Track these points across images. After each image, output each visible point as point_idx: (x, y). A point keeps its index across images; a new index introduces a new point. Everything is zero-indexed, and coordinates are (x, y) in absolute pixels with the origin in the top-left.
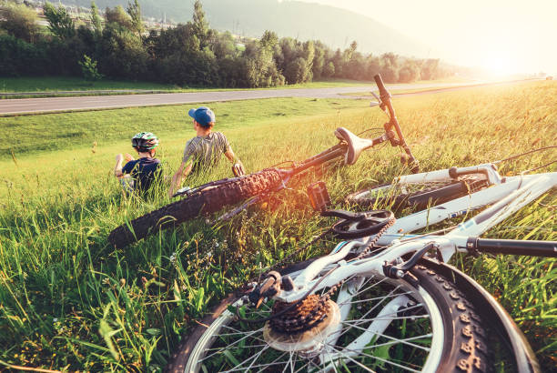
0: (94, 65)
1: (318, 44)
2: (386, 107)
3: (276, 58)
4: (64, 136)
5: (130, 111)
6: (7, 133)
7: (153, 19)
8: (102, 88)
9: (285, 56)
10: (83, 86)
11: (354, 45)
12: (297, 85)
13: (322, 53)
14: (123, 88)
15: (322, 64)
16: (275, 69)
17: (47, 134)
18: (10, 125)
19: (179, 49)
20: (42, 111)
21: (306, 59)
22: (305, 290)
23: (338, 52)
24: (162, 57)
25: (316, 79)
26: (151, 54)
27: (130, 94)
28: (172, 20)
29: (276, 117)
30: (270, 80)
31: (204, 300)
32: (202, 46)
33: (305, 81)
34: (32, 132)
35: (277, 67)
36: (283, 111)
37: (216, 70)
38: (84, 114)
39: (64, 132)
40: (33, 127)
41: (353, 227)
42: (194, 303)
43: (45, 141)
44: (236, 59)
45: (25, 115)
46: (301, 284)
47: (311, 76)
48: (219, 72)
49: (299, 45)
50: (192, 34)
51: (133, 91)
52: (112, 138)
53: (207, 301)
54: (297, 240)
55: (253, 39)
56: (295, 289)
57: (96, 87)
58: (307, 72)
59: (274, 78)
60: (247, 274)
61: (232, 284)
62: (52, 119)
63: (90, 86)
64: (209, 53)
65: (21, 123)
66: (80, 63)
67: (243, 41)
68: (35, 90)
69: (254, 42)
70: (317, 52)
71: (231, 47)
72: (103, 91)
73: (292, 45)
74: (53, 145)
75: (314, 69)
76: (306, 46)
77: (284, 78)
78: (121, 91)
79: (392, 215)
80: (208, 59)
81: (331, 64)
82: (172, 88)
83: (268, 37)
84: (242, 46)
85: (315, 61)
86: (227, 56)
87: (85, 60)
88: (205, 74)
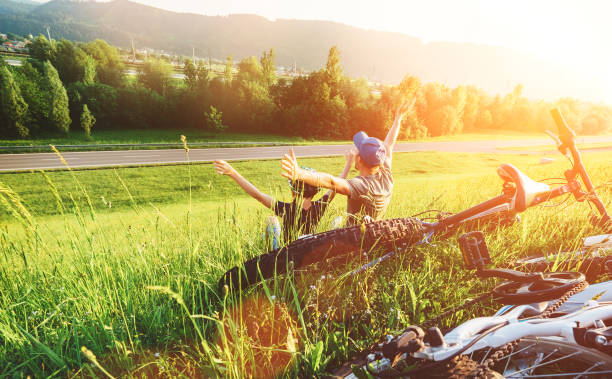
0: (218, 116)
1: (471, 90)
2: (568, 149)
3: (418, 106)
4: (181, 190)
5: (249, 165)
6: (129, 184)
7: (283, 68)
8: (224, 139)
9: (429, 103)
10: (205, 138)
11: (518, 89)
12: (442, 138)
13: (477, 99)
14: (245, 140)
15: (475, 112)
16: (416, 119)
17: (165, 186)
18: (132, 176)
19: (307, 98)
20: (164, 163)
21: (455, 107)
22: (459, 347)
23: (497, 99)
24: (289, 108)
25: (466, 129)
26: (277, 104)
27: (252, 146)
28: (302, 69)
29: (414, 175)
30: (409, 131)
31: (323, 359)
32: (333, 95)
33: (453, 133)
34: (152, 183)
35: (418, 116)
36: (423, 168)
37: (347, 120)
38: (203, 166)
39: (182, 185)
40: (154, 178)
41: (524, 289)
42: (310, 359)
43: (163, 194)
44: (370, 108)
45: (148, 166)
46: (453, 341)
47: (461, 126)
48: (349, 122)
49: (447, 90)
50: (322, 83)
51: (255, 143)
52: (228, 193)
53: (326, 361)
54: (443, 306)
55: (391, 86)
56: (445, 345)
57: (219, 139)
58: (456, 122)
59: (414, 130)
60: (376, 337)
61: (357, 346)
62: (172, 171)
63: (213, 138)
64: (340, 101)
65: (143, 174)
66: (206, 114)
67: (380, 88)
68: (160, 141)
69: (392, 89)
70: (469, 98)
71: (364, 95)
72: (224, 143)
73: (438, 91)
74: (170, 199)
75: (465, 119)
76: (455, 92)
77: (426, 130)
78: (243, 143)
79: (583, 278)
80: (338, 109)
81: (488, 113)
82: (297, 141)
83: (409, 83)
84: (377, 95)
85: (466, 109)
86: (358, 105)
87: (211, 111)
88: (333, 124)
